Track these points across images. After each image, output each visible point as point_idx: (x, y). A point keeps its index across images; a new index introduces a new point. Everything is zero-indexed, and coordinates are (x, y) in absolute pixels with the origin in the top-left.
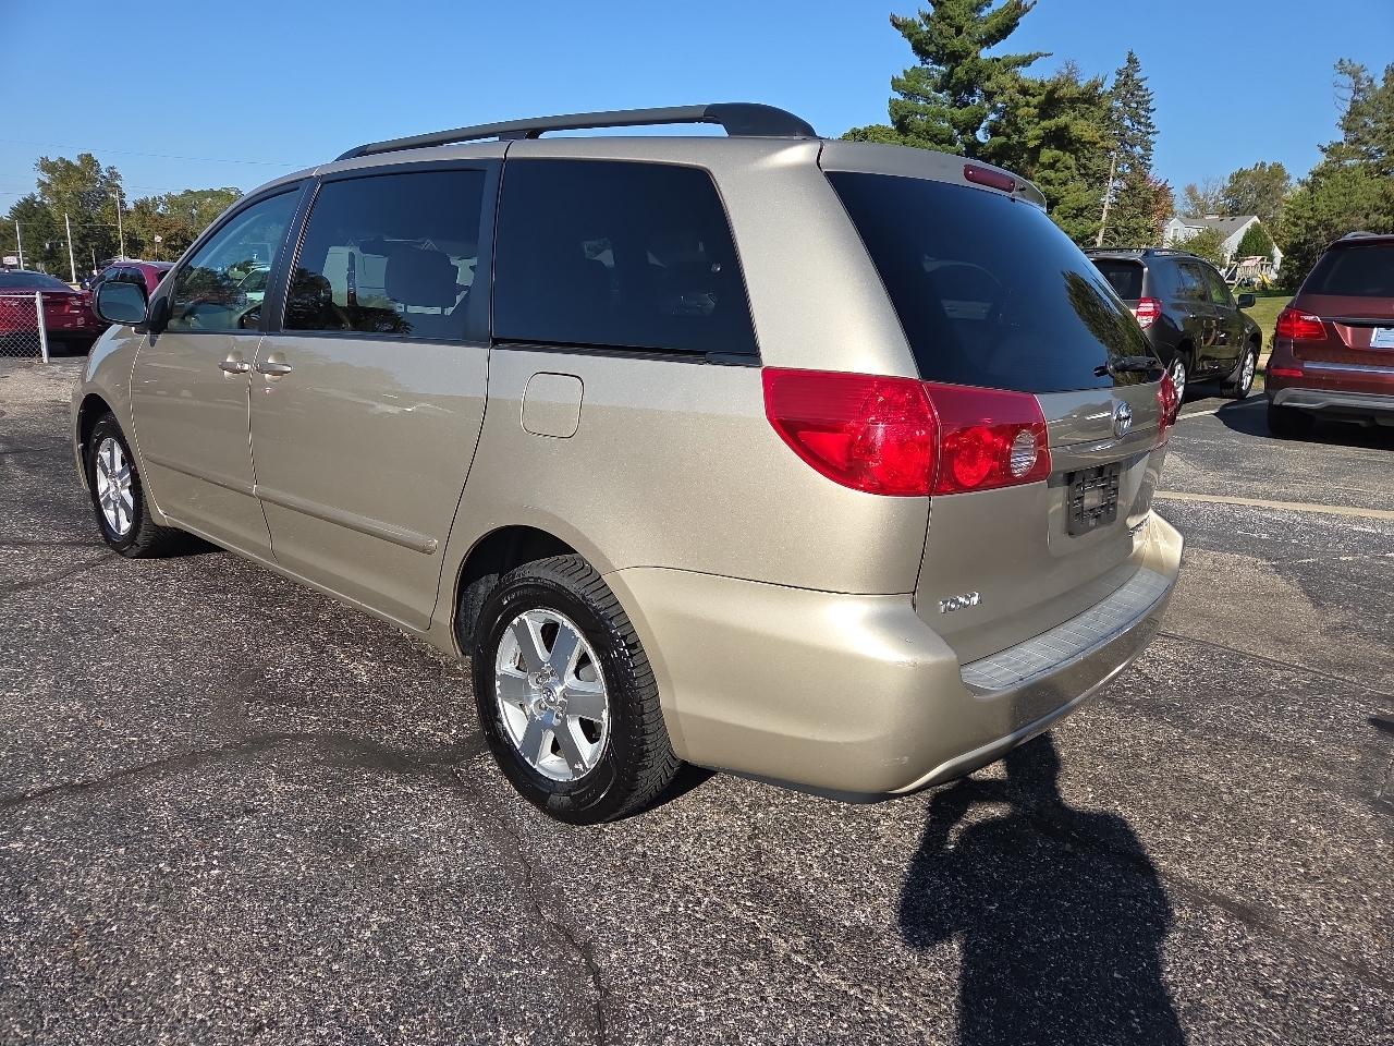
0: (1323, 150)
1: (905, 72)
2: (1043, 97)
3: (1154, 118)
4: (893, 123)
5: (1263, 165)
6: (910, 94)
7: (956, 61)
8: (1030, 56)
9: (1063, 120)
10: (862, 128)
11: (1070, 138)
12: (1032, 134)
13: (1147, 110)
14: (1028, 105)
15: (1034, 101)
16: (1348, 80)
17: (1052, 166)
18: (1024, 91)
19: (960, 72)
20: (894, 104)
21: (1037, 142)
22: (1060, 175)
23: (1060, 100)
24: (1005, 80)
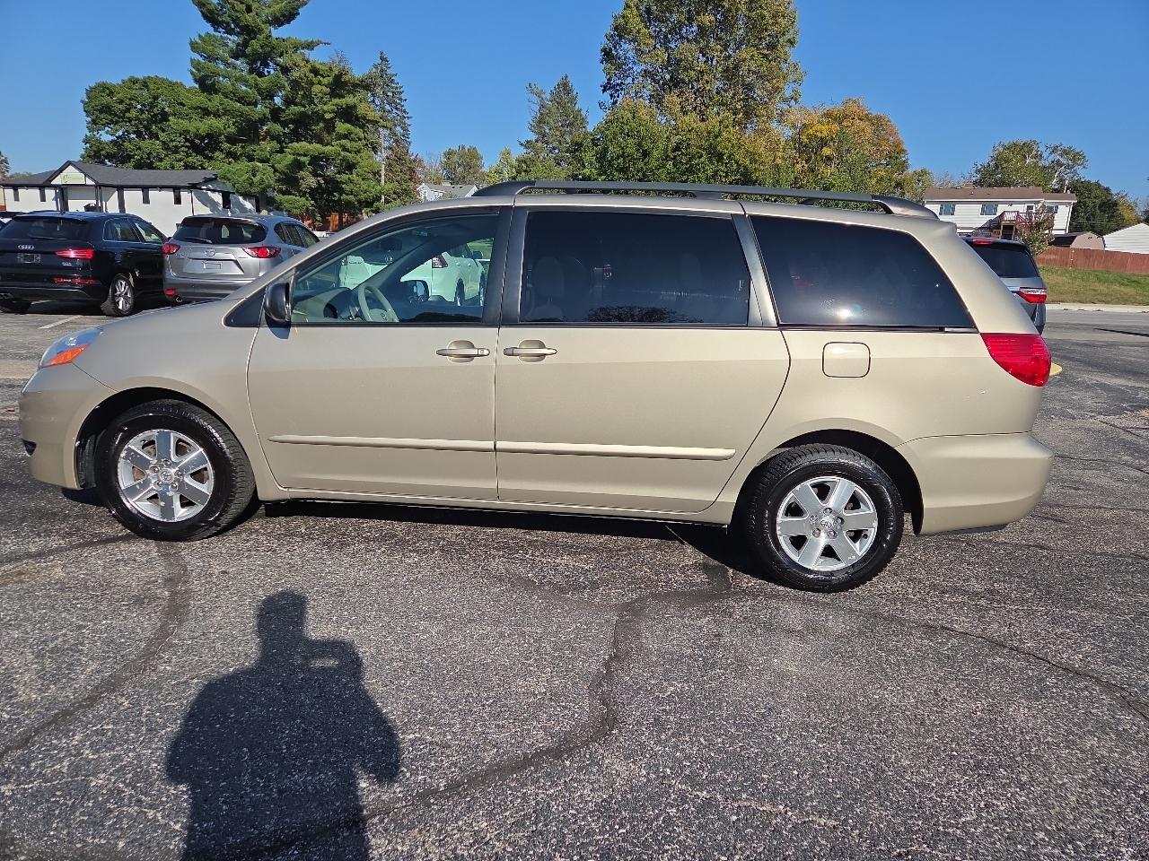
0: (521, 144)
1: (200, 36)
2: (331, 79)
3: (406, 106)
4: (196, 81)
5: (463, 148)
6: (211, 58)
7: (248, 34)
8: (312, 42)
9: (349, 100)
10: (140, 77)
11: (357, 115)
12: (328, 107)
13: (401, 99)
14: (320, 83)
15: (325, 81)
16: (535, 98)
17: (346, 137)
18: (315, 71)
19: (255, 44)
20: (195, 64)
21: (332, 115)
22: (355, 144)
23: (345, 83)
24: (297, 58)
